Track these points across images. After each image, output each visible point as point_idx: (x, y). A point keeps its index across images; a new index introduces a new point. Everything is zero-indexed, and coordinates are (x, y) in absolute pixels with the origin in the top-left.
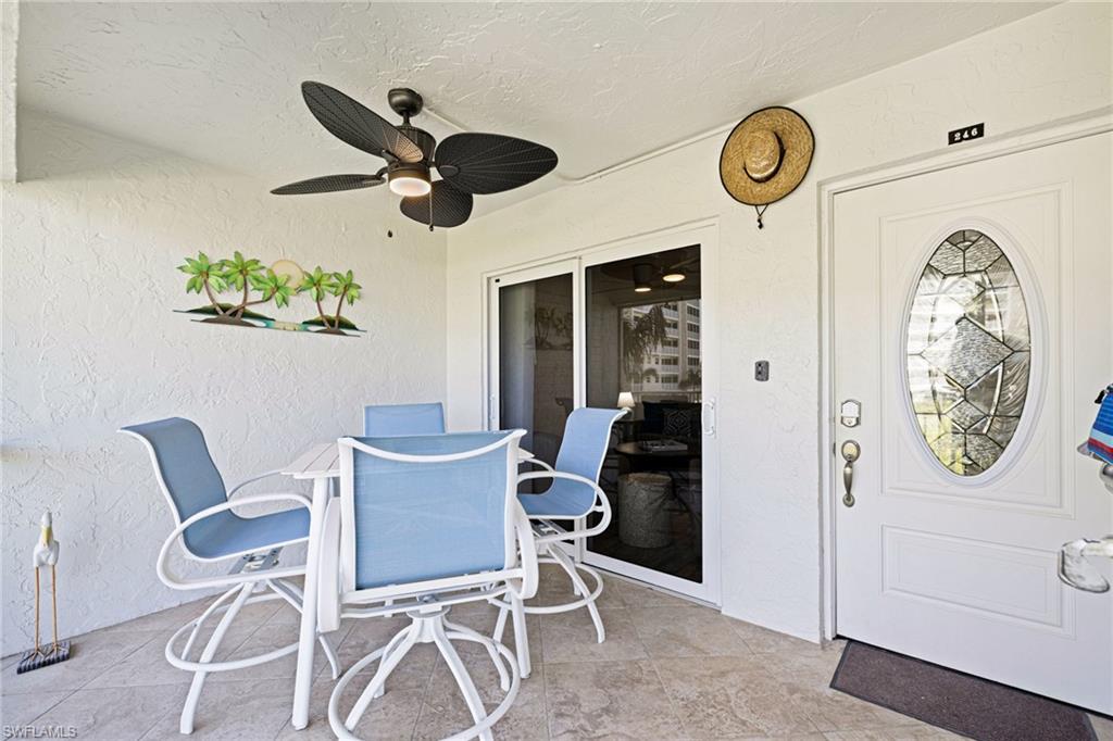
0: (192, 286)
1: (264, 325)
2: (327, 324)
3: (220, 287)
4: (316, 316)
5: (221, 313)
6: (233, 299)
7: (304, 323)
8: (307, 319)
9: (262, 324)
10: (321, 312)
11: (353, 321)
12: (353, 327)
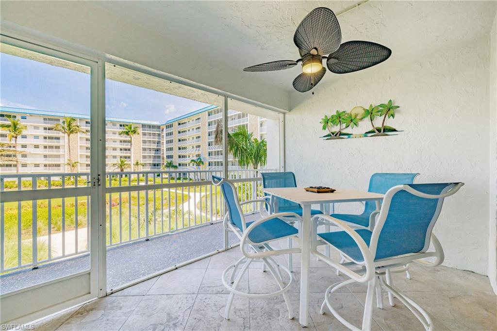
0: (324, 128)
1: (347, 137)
2: (377, 132)
3: (332, 126)
4: (371, 129)
5: (332, 135)
6: (336, 129)
7: (366, 133)
8: (367, 131)
9: (346, 137)
10: (373, 126)
11: (394, 127)
12: (394, 130)
